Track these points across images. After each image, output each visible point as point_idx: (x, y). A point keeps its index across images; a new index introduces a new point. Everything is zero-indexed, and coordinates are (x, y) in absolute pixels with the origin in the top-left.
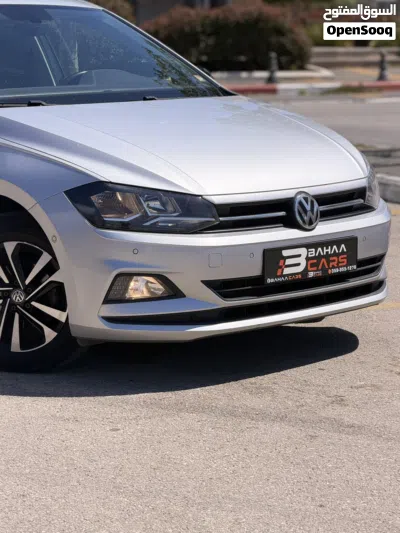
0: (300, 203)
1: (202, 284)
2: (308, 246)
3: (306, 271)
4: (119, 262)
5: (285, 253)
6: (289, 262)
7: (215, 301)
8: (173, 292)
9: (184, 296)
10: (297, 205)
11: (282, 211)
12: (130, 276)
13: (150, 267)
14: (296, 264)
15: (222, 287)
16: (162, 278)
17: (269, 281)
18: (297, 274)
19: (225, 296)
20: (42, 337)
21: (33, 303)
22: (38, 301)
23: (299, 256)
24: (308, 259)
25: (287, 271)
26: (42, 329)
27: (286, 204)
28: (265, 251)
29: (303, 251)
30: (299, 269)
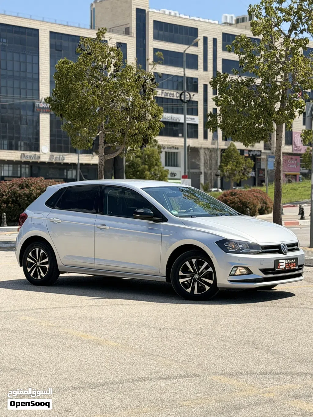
0: (283, 246)
1: (258, 270)
2: (286, 259)
3: (285, 267)
4: (233, 263)
5: (280, 261)
6: (281, 264)
7: (263, 276)
8: (250, 272)
9: (253, 274)
10: (282, 247)
11: (277, 249)
12: (237, 267)
13: (244, 264)
14: (283, 265)
15: (264, 271)
16: (246, 268)
17: (277, 270)
18: (283, 268)
19: (265, 274)
20: (205, 289)
21: (202, 278)
22: (203, 277)
23: (283, 262)
24: (286, 264)
25: (281, 267)
26: (205, 286)
27: (278, 247)
28: (275, 260)
29: (284, 261)
30: (284, 267)
